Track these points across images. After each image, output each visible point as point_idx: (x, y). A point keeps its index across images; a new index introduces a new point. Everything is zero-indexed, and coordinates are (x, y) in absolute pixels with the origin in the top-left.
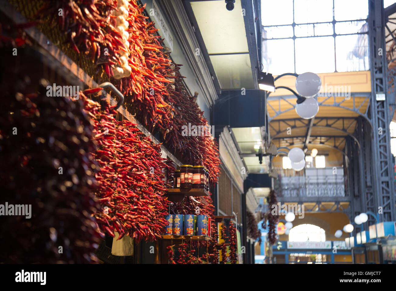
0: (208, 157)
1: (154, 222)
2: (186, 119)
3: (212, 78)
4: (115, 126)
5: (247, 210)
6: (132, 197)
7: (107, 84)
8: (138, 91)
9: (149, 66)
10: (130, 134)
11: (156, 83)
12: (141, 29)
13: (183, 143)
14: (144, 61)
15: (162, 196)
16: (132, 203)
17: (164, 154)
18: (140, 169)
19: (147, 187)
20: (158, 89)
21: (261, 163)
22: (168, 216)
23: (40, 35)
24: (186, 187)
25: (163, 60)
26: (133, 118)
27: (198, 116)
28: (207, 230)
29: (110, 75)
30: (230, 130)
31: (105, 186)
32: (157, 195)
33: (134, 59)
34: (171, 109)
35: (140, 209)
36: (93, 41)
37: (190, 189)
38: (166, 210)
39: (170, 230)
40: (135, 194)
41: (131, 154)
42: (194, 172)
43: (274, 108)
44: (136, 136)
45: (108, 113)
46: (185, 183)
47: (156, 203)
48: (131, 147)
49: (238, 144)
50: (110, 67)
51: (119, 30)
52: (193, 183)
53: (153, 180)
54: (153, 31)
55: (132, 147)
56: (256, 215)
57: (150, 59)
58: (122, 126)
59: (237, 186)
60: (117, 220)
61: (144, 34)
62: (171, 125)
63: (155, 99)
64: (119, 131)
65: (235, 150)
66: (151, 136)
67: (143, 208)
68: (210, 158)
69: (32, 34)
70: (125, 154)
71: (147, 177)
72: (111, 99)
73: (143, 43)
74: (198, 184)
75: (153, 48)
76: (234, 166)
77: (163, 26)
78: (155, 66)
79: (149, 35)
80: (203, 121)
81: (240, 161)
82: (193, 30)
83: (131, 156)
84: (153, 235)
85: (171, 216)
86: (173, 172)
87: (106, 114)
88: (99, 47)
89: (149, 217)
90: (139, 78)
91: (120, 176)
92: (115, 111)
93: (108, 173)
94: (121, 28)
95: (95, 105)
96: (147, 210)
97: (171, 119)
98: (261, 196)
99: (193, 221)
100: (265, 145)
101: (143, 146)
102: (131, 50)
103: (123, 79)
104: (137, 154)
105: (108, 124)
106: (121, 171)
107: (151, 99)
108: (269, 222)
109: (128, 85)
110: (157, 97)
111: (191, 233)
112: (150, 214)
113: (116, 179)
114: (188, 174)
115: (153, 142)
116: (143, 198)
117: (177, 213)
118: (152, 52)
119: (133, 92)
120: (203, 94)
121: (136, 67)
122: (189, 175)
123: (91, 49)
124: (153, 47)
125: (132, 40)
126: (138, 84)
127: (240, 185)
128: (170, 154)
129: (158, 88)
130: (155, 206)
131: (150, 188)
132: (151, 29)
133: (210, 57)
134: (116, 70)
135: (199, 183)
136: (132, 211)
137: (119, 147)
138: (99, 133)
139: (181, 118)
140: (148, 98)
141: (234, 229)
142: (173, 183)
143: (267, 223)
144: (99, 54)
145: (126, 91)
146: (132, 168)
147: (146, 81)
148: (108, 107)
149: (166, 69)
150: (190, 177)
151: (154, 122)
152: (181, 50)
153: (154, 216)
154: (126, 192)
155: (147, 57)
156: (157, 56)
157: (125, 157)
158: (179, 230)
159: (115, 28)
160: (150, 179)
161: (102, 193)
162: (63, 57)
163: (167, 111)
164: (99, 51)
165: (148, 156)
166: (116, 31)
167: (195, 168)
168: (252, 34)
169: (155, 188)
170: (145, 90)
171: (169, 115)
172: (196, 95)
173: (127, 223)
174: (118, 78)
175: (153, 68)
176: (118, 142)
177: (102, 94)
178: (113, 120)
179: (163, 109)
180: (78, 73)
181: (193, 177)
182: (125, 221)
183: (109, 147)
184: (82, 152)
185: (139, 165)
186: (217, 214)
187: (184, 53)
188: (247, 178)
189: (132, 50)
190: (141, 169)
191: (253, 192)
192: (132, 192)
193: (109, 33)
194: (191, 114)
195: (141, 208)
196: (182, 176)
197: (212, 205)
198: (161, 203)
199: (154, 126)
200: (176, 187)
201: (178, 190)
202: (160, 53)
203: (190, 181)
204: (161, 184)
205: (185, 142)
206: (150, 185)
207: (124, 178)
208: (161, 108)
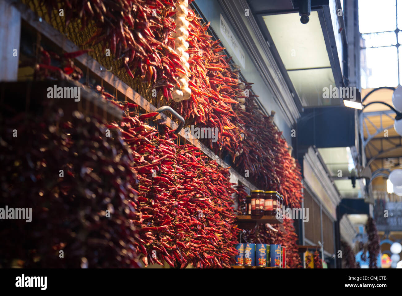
0: (287, 181)
1: (221, 251)
2: (260, 140)
3: (292, 95)
4: (176, 150)
5: (341, 240)
6: (195, 225)
7: (165, 107)
8: (201, 114)
9: (214, 86)
10: (192, 158)
11: (222, 105)
12: (204, 48)
13: (256, 166)
14: (208, 82)
15: (231, 224)
16: (196, 231)
17: (234, 179)
18: (204, 195)
19: (213, 214)
20: (223, 111)
21: (354, 186)
22: (239, 245)
23: (92, 62)
24: (258, 214)
25: (229, 80)
26: (197, 141)
27: (275, 137)
28: (282, 261)
29: (168, 98)
30: (316, 150)
31: (162, 213)
32: (225, 223)
33: (196, 80)
34: (240, 131)
35: (205, 238)
36: (149, 65)
37: (262, 216)
38: (236, 239)
39: (241, 260)
40: (198, 222)
41: (194, 179)
42: (266, 197)
43: (375, 124)
44: (200, 160)
45: (167, 137)
46: (256, 210)
47: (223, 231)
48: (194, 172)
49: (326, 167)
50: (169, 90)
51: (178, 51)
52: (265, 210)
53: (220, 206)
54: (218, 50)
55: (196, 172)
56: (353, 245)
57: (214, 80)
58: (185, 150)
59: (329, 213)
60: (177, 249)
61: (207, 54)
62: (241, 148)
63: (221, 121)
64: (180, 156)
65: (323, 172)
66: (218, 160)
67: (208, 236)
68: (290, 182)
69: (84, 62)
70: (186, 180)
71: (214, 203)
72: (172, 123)
73: (208, 63)
74: (270, 211)
75: (217, 68)
76: (324, 190)
77: (233, 43)
78: (220, 86)
79: (215, 54)
80: (281, 142)
81: (330, 185)
82: (267, 46)
83: (194, 181)
84: (220, 265)
85: (242, 245)
86: (245, 197)
87: (165, 139)
88: (156, 71)
89: (215, 246)
90: (202, 99)
91: (181, 202)
92: (175, 135)
93: (167, 200)
94: (180, 49)
95: (151, 130)
96: (213, 239)
97: (240, 142)
98: (359, 223)
99: (266, 251)
100: (357, 167)
101: (208, 171)
102: (192, 71)
103: (184, 102)
104: (201, 179)
105: (167, 149)
106: (182, 197)
107: (215, 121)
108: (370, 253)
109: (189, 107)
110: (223, 119)
111: (264, 264)
112: (216, 242)
113: (176, 206)
114: (259, 200)
115: (221, 165)
116: (209, 226)
117: (249, 242)
118: (217, 72)
119: (196, 115)
120: (283, 113)
121: (197, 89)
122: (261, 201)
123: (147, 72)
124: (218, 66)
125: (193, 61)
126: (201, 106)
127: (332, 212)
128: (242, 178)
129: (224, 109)
130: (222, 235)
131: (217, 215)
132: (217, 48)
133: (288, 72)
134: (176, 93)
135: (272, 210)
136: (195, 239)
137: (179, 173)
138: (157, 158)
139: (253, 139)
140: (213, 120)
141: (319, 260)
142: (244, 209)
143: (367, 254)
144: (156, 77)
145: (187, 113)
146: (196, 194)
147: (211, 102)
148: (167, 131)
149: (234, 89)
150: (261, 203)
151: (221, 145)
152: (254, 67)
153: (222, 245)
154: (189, 219)
155: (212, 77)
156: (222, 76)
157: (185, 182)
158: (251, 260)
159: (174, 50)
160: (217, 205)
161: (160, 220)
162: (117, 83)
163: (236, 133)
164: (156, 75)
165: (215, 181)
166: (175, 53)
167: (266, 194)
168: (332, 47)
169: (222, 215)
170: (209, 112)
171: (238, 138)
172: (273, 114)
173: (190, 253)
174: (178, 101)
175: (218, 89)
176: (179, 167)
177: (161, 118)
178: (172, 144)
179: (231, 130)
180: (134, 98)
181: (265, 204)
182: (187, 250)
183: (168, 172)
184: (119, 181)
185: (203, 191)
186: (302, 244)
187: (258, 70)
188: (340, 203)
189: (194, 71)
190: (206, 195)
191: (348, 219)
192: (195, 219)
193: (166, 56)
194: (266, 135)
195: (205, 236)
196: (253, 202)
197: (294, 234)
198: (228, 231)
199: (221, 149)
200: (247, 214)
201: (249, 218)
202: (226, 72)
203: (261, 207)
204: (230, 211)
205: (258, 166)
206: (216, 211)
207: (186, 205)
208: (229, 130)
